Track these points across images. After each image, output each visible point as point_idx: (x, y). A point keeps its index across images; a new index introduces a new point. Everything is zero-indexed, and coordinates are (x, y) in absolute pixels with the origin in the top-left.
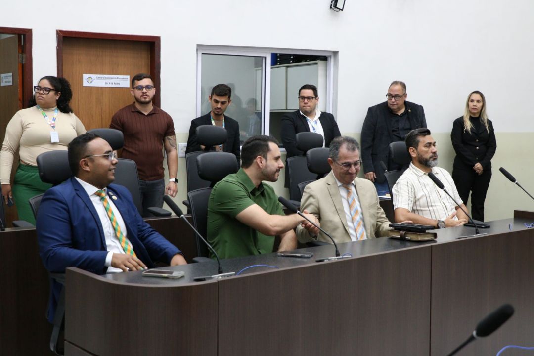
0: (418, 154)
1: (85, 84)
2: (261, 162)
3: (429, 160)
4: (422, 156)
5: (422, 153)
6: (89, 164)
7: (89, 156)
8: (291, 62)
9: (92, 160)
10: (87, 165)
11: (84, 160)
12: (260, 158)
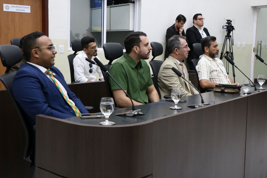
0: (210, 51)
1: (5, 10)
2: (137, 50)
3: (215, 54)
4: (212, 52)
5: (212, 50)
6: (38, 53)
7: (38, 47)
8: (113, 4)
9: (41, 50)
10: (36, 53)
11: (35, 50)
12: (136, 47)
